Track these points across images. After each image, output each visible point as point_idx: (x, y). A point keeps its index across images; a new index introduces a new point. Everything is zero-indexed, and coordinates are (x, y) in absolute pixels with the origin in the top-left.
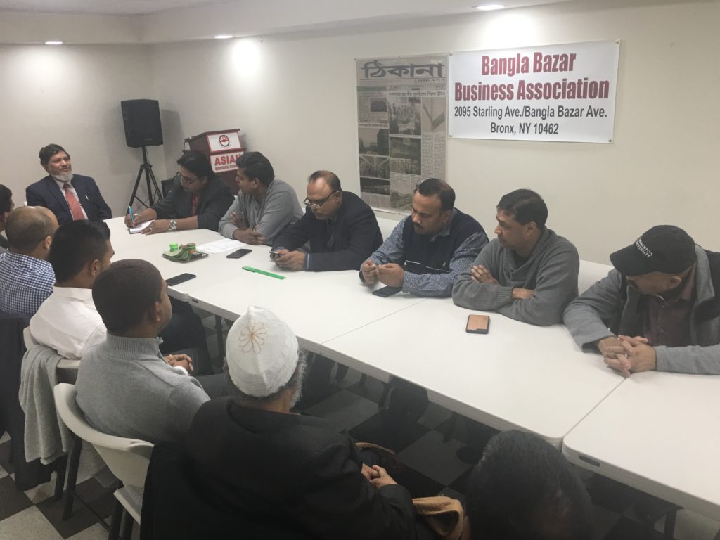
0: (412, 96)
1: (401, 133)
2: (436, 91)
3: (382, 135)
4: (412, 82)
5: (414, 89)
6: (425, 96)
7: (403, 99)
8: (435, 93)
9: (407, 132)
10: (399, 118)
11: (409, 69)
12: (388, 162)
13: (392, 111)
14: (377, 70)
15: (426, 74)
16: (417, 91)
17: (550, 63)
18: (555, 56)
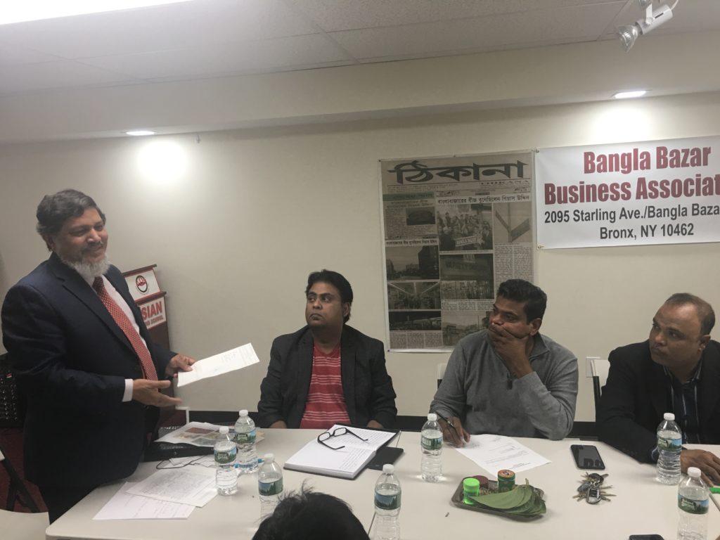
0: (478, 202)
1: (459, 248)
2: (515, 195)
3: (426, 254)
4: (477, 186)
5: (480, 194)
6: (498, 201)
7: (463, 208)
8: (513, 198)
9: (471, 247)
10: (456, 230)
11: (472, 171)
12: (438, 287)
13: (445, 222)
14: (418, 173)
15: (498, 176)
16: (486, 196)
17: (678, 157)
18: (683, 151)
